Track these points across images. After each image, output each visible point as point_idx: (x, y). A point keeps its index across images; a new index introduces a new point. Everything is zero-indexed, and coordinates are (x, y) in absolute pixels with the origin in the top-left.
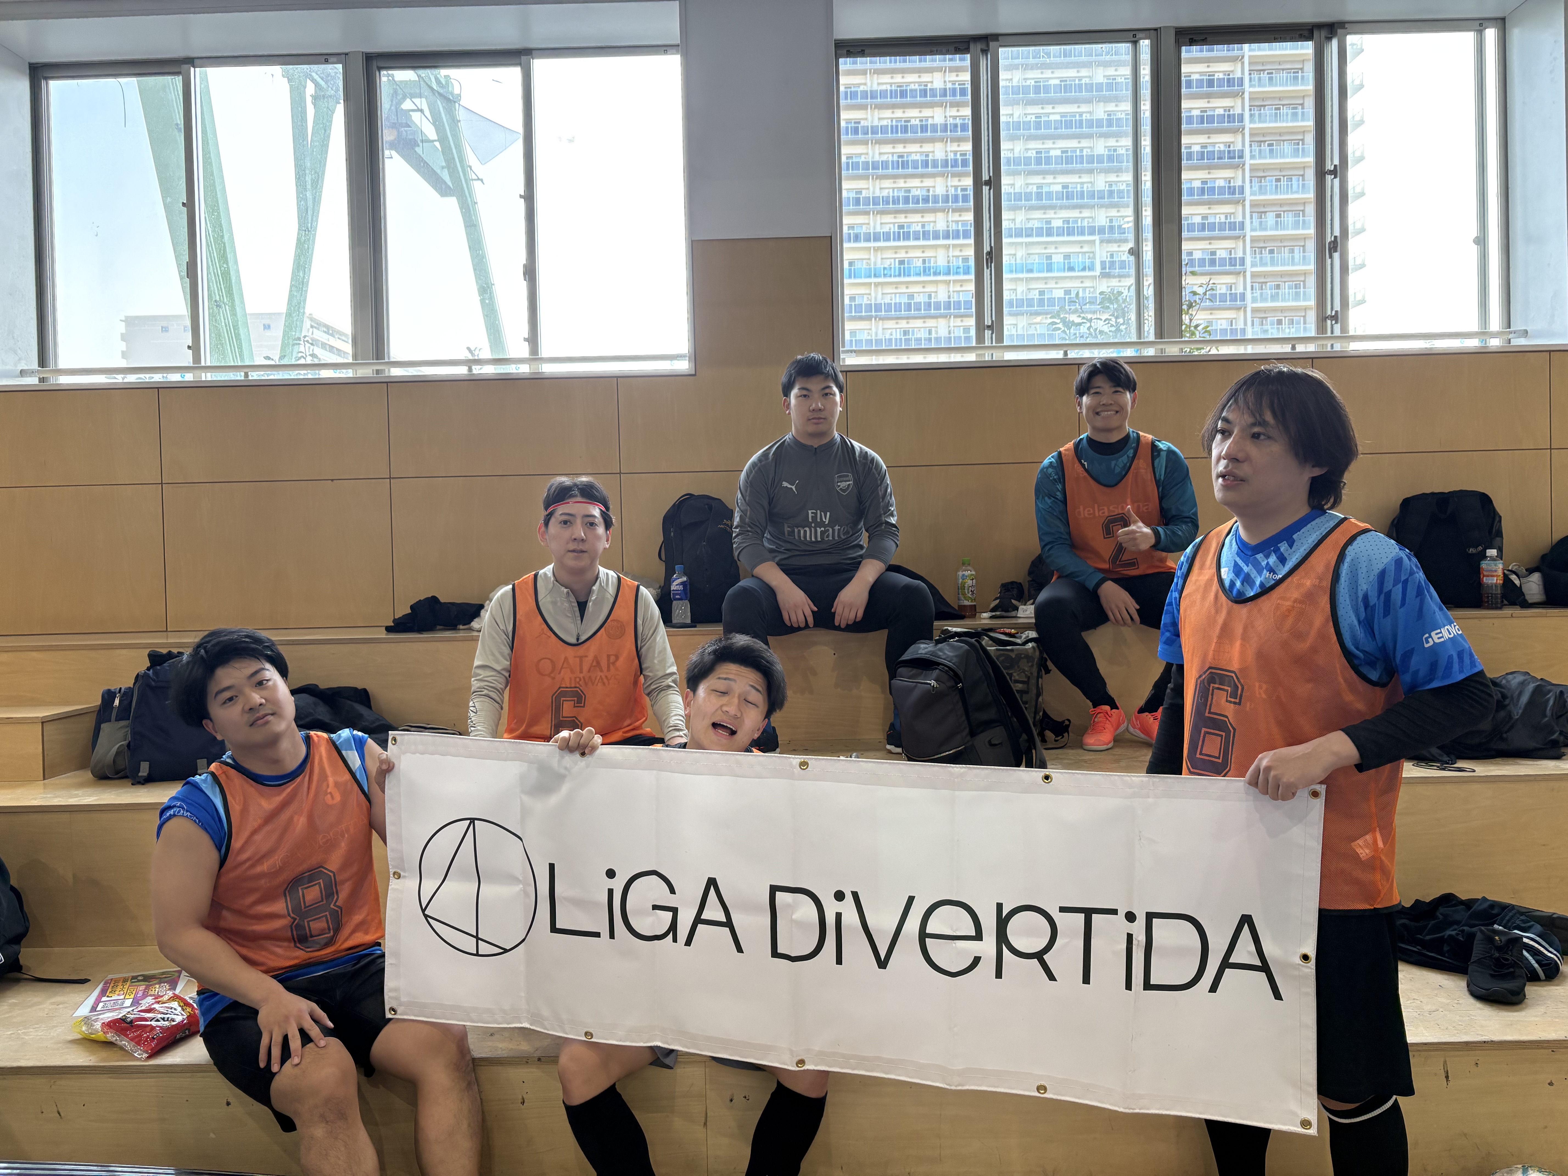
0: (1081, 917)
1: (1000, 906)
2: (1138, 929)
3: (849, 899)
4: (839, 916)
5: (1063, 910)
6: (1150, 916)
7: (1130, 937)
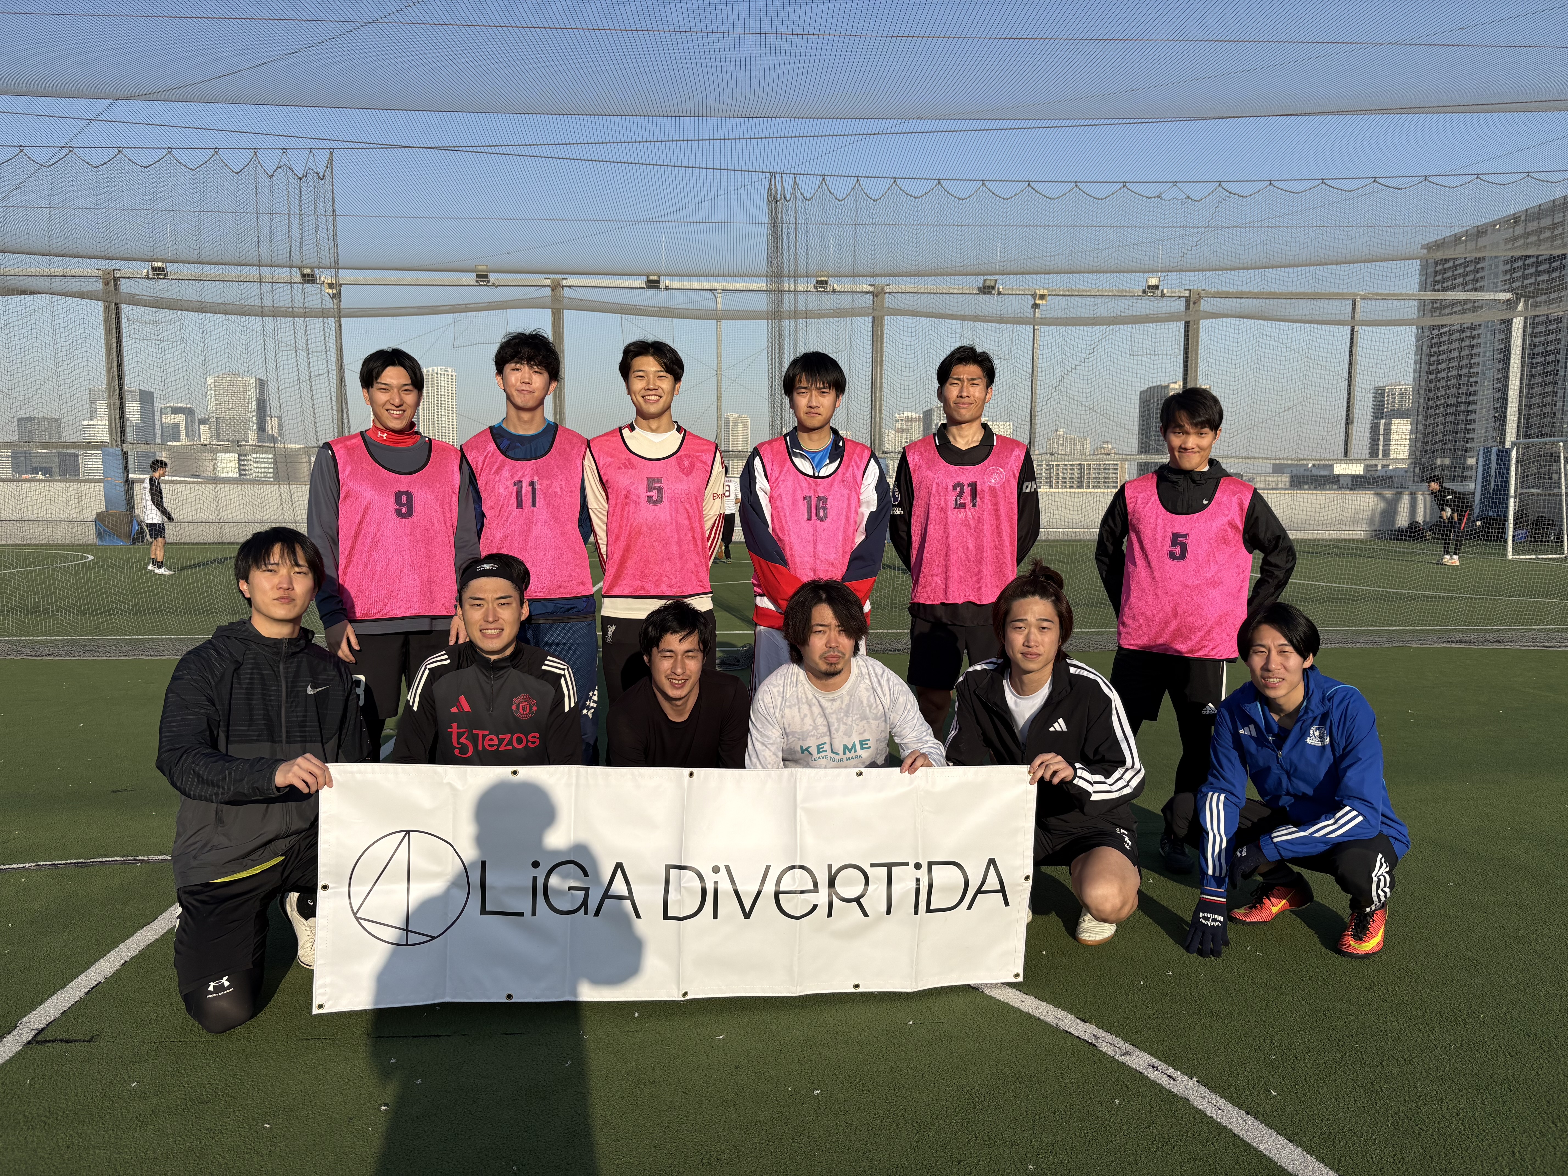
0: (886, 869)
1: (830, 866)
2: (923, 874)
3: (723, 871)
4: (716, 883)
5: (873, 865)
6: (930, 864)
7: (918, 880)
